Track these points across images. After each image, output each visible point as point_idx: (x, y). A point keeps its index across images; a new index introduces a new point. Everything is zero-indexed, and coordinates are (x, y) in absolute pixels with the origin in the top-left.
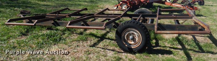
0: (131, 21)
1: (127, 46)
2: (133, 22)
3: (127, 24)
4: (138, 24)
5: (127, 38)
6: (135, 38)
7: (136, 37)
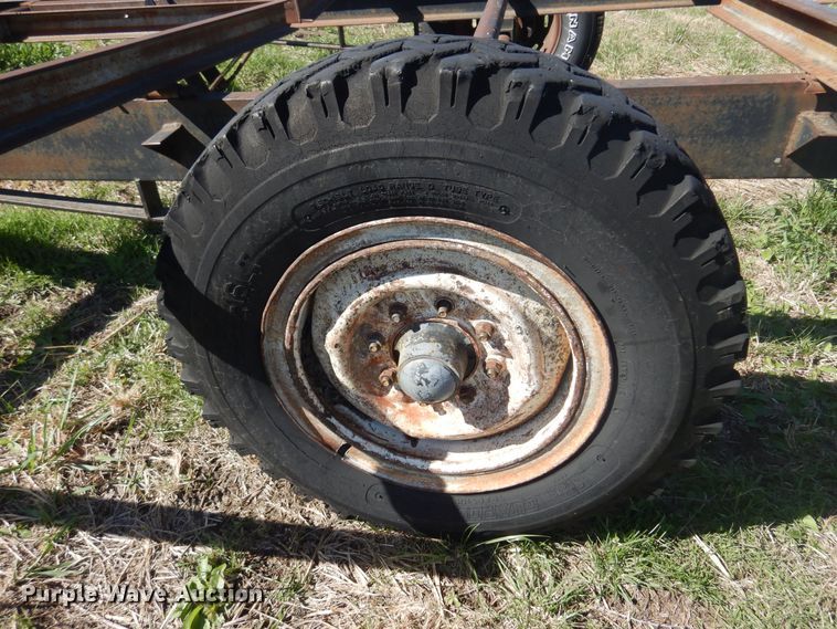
0: (410, 73)
1: (363, 463)
2: (455, 81)
3: (327, 138)
4: (570, 123)
5: (352, 368)
6: (492, 355)
7: (506, 353)
